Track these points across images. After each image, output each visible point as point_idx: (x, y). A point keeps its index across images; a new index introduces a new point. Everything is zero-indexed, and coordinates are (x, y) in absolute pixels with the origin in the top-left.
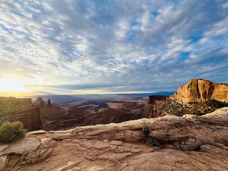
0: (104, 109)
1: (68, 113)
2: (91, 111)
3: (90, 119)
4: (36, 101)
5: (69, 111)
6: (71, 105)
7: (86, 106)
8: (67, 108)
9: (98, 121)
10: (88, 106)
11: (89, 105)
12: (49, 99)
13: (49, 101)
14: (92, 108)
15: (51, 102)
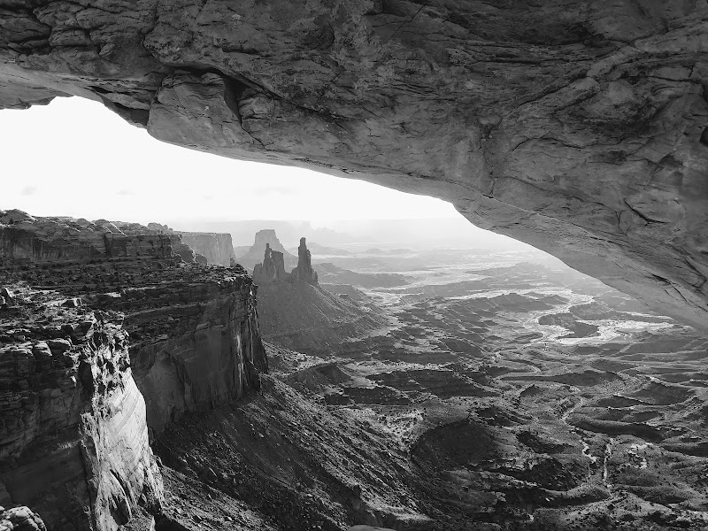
0: (640, 326)
1: (398, 326)
2: (542, 329)
3: (532, 378)
4: (252, 248)
5: (404, 317)
6: (418, 279)
7: (506, 292)
8: (396, 298)
9: (583, 401)
10: (521, 292)
11: (528, 287)
12: (303, 241)
13: (304, 252)
14: (548, 312)
15: (313, 257)
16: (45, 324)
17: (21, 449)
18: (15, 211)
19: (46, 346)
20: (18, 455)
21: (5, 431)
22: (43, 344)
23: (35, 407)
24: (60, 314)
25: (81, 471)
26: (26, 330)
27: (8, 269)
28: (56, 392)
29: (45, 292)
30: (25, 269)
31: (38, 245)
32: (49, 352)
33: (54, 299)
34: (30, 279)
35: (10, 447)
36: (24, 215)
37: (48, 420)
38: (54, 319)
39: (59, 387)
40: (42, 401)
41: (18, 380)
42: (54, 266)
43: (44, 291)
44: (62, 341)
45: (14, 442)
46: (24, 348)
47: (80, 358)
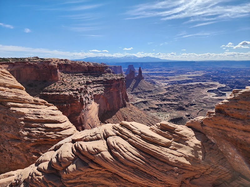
1: (165, 92)
2: (208, 94)
3: (203, 107)
4: (127, 70)
5: (167, 89)
6: (173, 79)
7: (199, 83)
8: (166, 84)
11: (205, 82)
12: (140, 68)
13: (140, 71)
14: (211, 89)
15: (143, 72)
16: (72, 88)
18: (66, 59)
19: (72, 93)
25: (81, 123)
26: (67, 89)
33: (76, 82)
38: (74, 87)
41: (66, 101)
44: (76, 92)
46: (67, 93)
47: (80, 96)
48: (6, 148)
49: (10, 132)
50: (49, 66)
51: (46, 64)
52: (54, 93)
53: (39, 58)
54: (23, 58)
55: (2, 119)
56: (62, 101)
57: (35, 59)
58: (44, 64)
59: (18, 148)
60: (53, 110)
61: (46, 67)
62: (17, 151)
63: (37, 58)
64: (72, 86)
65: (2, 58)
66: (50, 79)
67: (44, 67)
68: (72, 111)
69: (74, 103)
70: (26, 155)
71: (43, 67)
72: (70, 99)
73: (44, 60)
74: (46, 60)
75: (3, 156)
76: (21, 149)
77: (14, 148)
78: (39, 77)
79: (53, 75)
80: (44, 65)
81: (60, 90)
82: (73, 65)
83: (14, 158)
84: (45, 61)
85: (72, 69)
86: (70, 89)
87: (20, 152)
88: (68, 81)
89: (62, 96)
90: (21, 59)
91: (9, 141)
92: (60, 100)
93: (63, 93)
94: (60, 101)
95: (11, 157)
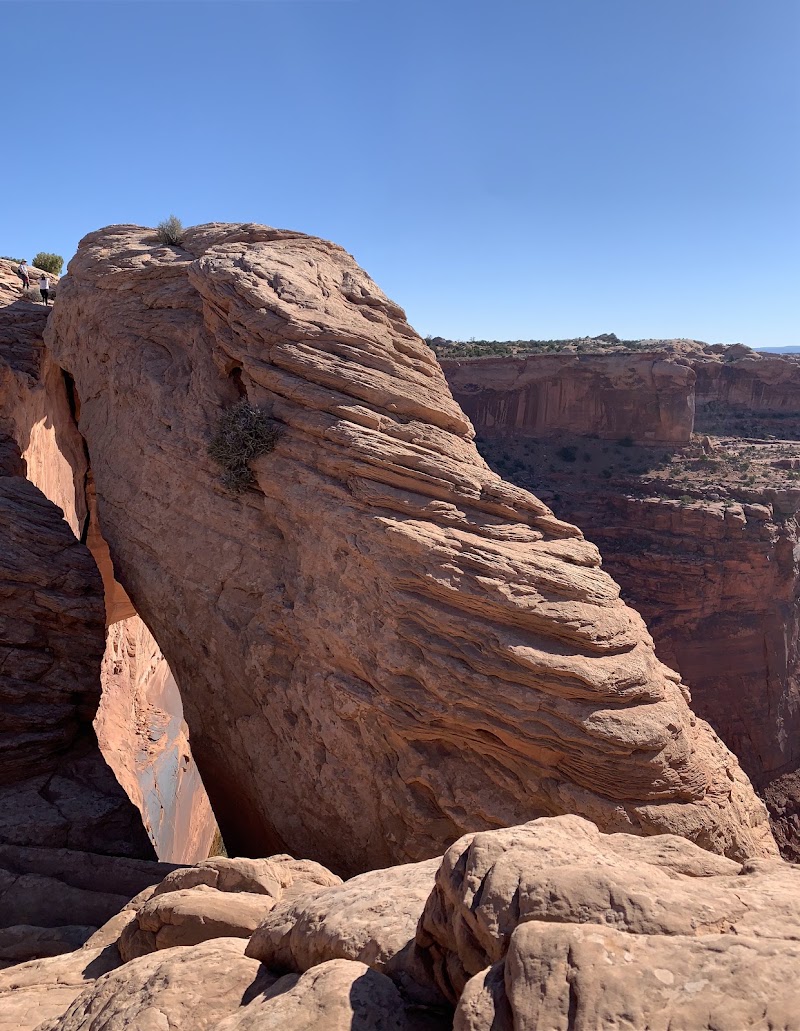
16: (746, 485)
17: (697, 621)
18: (737, 346)
19: (741, 510)
20: (693, 627)
21: (682, 596)
22: (737, 507)
23: (718, 578)
24: (765, 476)
25: (764, 668)
26: (721, 488)
27: (720, 415)
28: (745, 567)
29: (758, 447)
30: (739, 416)
31: (758, 388)
32: (742, 517)
33: (768, 456)
34: (743, 429)
35: (686, 615)
36: (747, 350)
37: (732, 597)
38: (757, 480)
39: (750, 562)
40: (725, 572)
41: (704, 544)
42: (775, 416)
43: (756, 446)
44: (761, 508)
45: (690, 611)
46: (715, 508)
47: (778, 533)
48: (309, 711)
49: (345, 631)
50: (653, 376)
51: (643, 369)
52: (656, 500)
53: (618, 341)
54: (558, 342)
55: (330, 558)
56: (686, 540)
57: (603, 346)
58: (635, 366)
59: (357, 731)
60: (569, 560)
61: (640, 380)
62: (349, 741)
63: (612, 339)
64: (745, 477)
65: (491, 341)
66: (647, 434)
67: (631, 381)
68: (725, 599)
69: (743, 561)
70: (380, 783)
71: (630, 377)
72: (726, 538)
73: (639, 347)
74: (647, 347)
75: (294, 745)
76: (368, 738)
77: (340, 724)
78: (605, 421)
79: (663, 415)
80: (633, 370)
81: (685, 489)
82: (768, 374)
83: (330, 773)
84: (640, 351)
85: (757, 393)
86: (734, 487)
87: (358, 753)
88: (731, 452)
89: (689, 516)
90: (551, 344)
91: (331, 678)
92: (680, 535)
93: (697, 505)
94: (677, 541)
95: (319, 767)
